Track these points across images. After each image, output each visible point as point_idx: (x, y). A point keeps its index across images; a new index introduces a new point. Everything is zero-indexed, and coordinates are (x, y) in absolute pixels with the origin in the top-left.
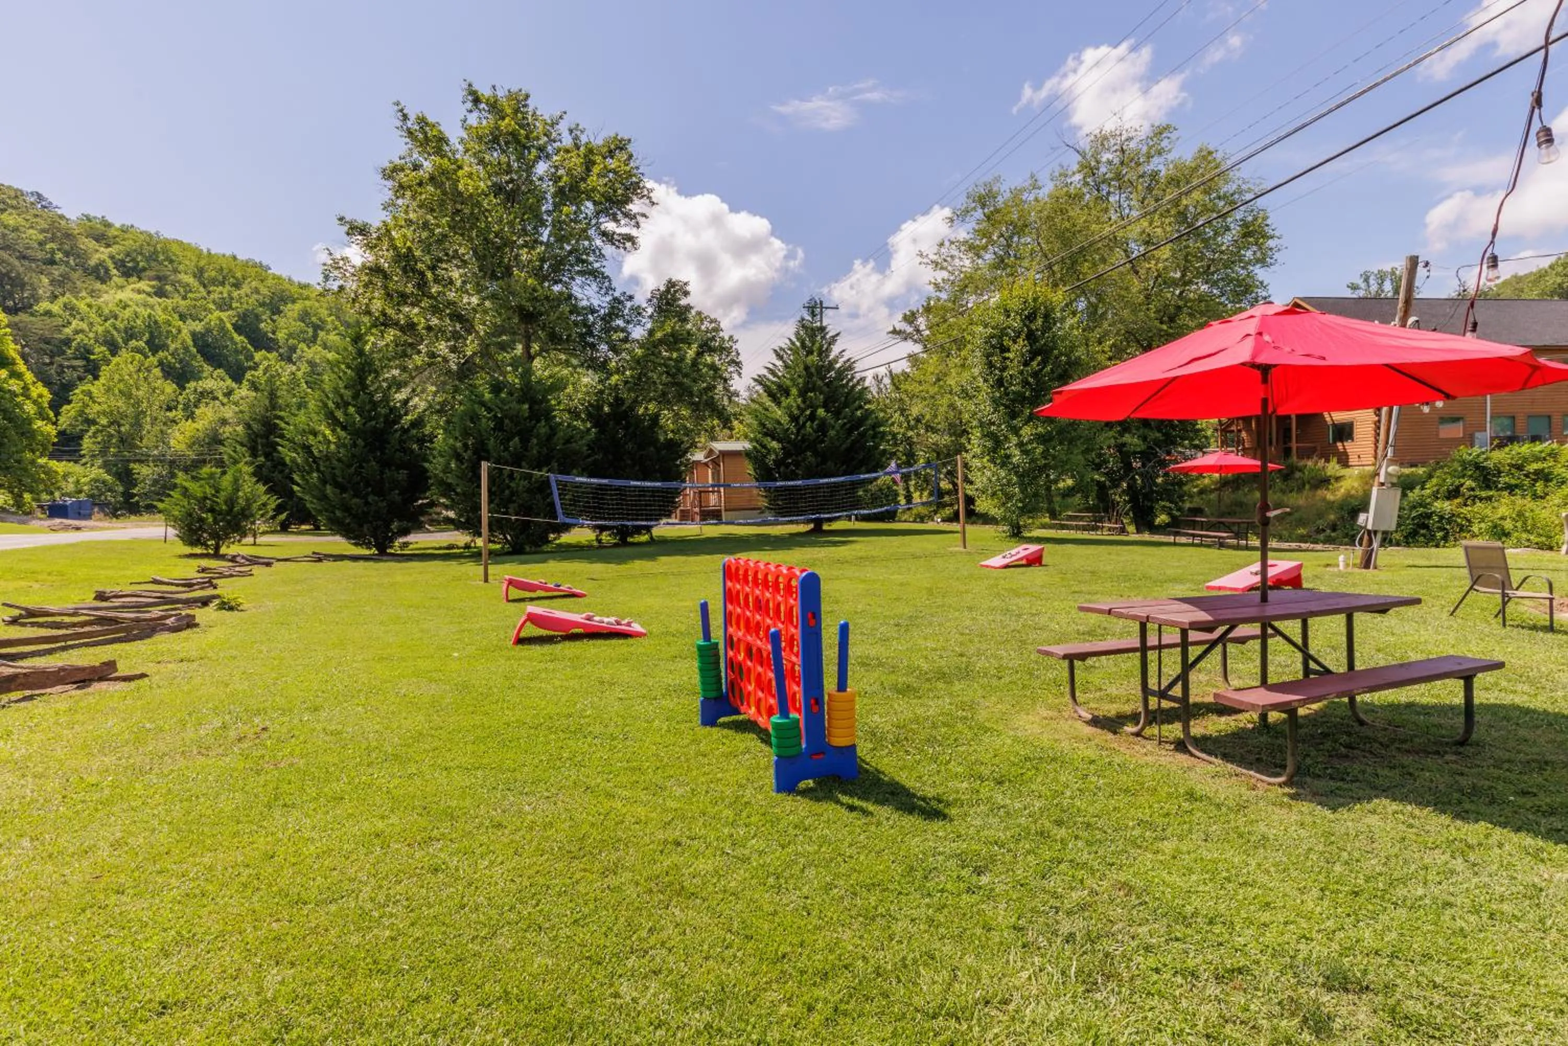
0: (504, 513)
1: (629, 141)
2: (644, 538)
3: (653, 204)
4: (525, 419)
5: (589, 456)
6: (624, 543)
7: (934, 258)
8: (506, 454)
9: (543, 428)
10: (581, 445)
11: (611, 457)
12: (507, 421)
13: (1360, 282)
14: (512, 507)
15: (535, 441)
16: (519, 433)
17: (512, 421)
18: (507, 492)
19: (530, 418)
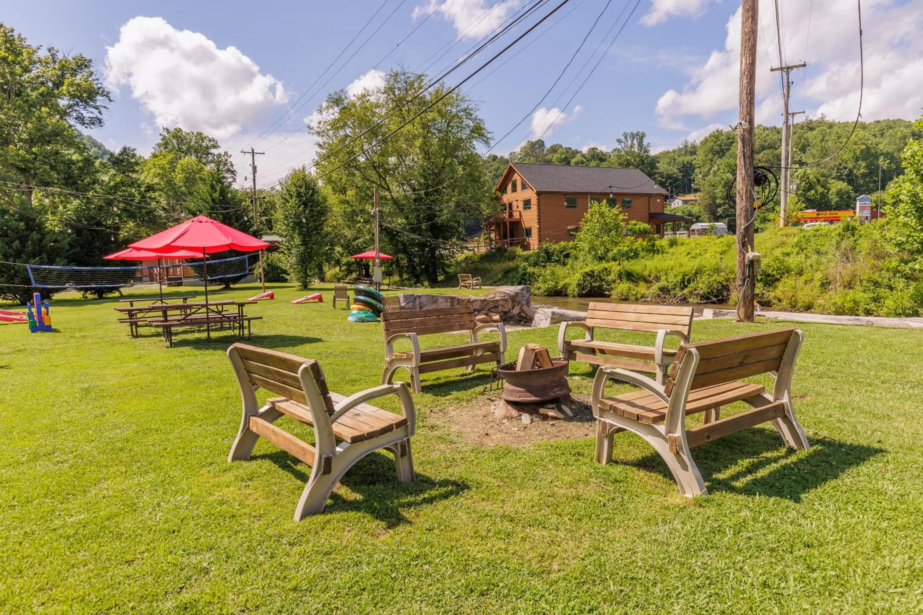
0: (12, 284)
1: (91, 61)
2: (117, 294)
3: (111, 101)
4: (23, 230)
5: (70, 250)
6: (101, 297)
7: (318, 130)
8: (10, 250)
9: (35, 236)
10: (65, 244)
11: (85, 250)
12: (9, 232)
13: (623, 138)
14: (16, 280)
15: (30, 242)
16: (18, 238)
17: (13, 231)
18: (12, 271)
19: (27, 229)
